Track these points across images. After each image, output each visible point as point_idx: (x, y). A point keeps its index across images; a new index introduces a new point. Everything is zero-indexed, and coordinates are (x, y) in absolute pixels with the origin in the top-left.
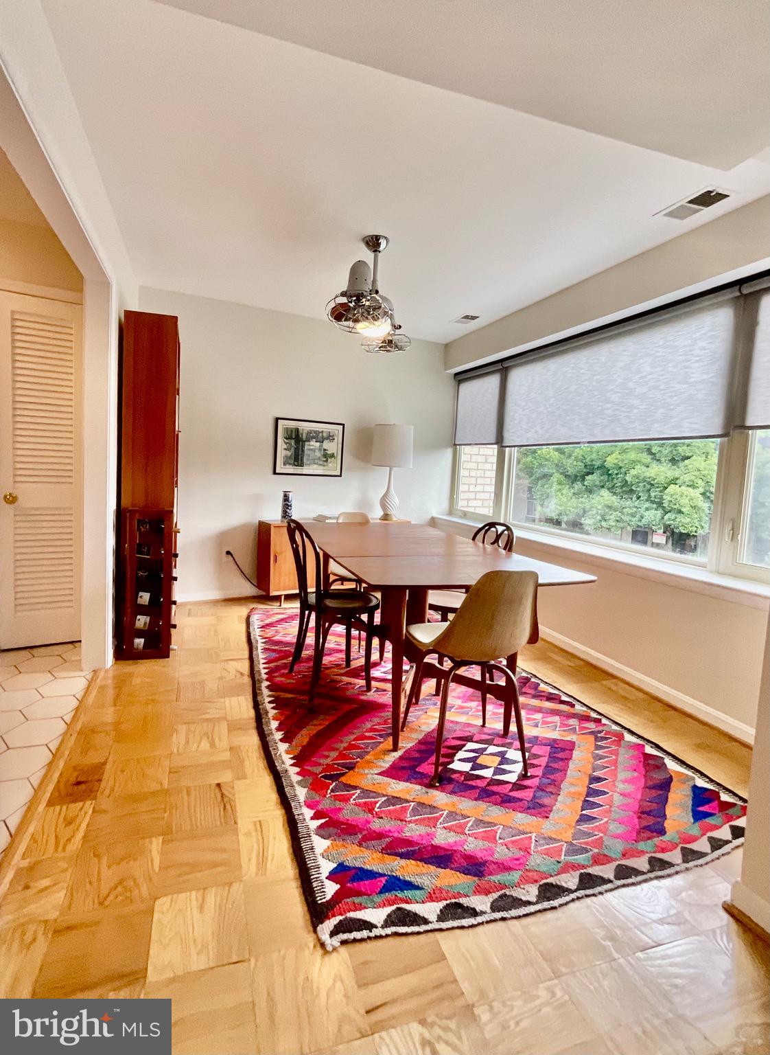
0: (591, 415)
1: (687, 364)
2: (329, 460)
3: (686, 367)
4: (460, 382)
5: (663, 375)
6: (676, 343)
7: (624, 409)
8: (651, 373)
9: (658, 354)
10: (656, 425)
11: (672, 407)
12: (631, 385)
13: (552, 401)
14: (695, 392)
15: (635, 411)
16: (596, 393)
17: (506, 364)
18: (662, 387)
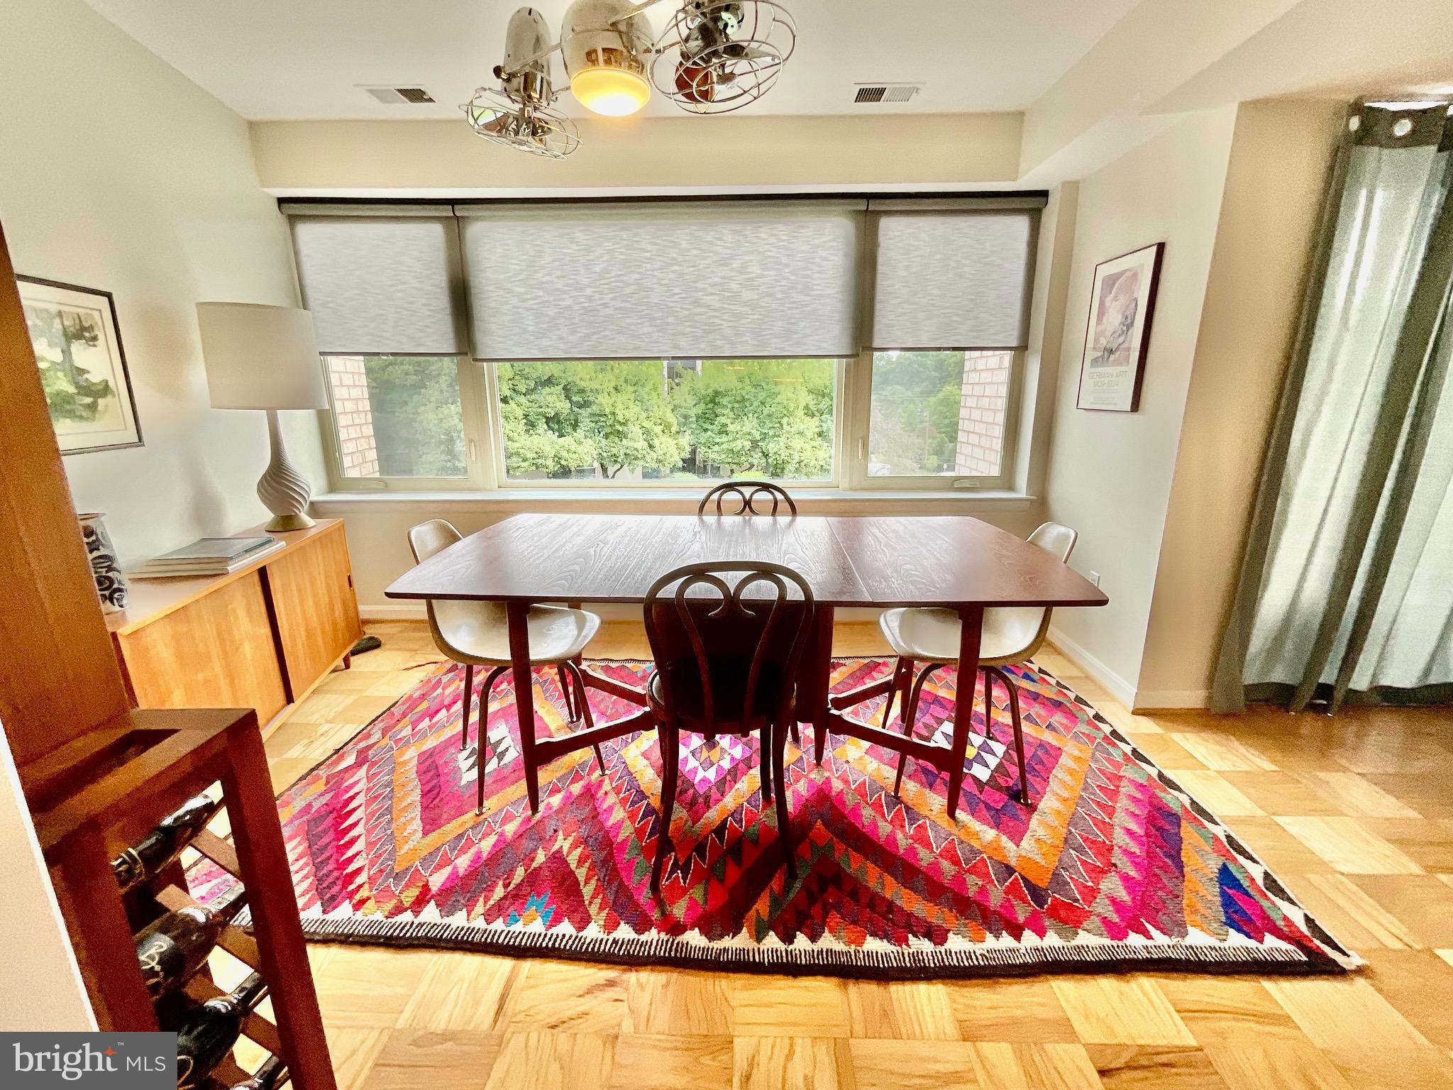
0: (670, 320)
1: (809, 272)
2: (101, 401)
3: (807, 277)
4: (293, 220)
5: (778, 281)
6: (792, 246)
7: (725, 317)
8: (762, 276)
9: (770, 254)
10: (774, 340)
11: (793, 321)
12: (734, 286)
13: (588, 291)
14: (819, 307)
15: (744, 321)
16: (677, 290)
17: (461, 211)
18: (779, 295)
